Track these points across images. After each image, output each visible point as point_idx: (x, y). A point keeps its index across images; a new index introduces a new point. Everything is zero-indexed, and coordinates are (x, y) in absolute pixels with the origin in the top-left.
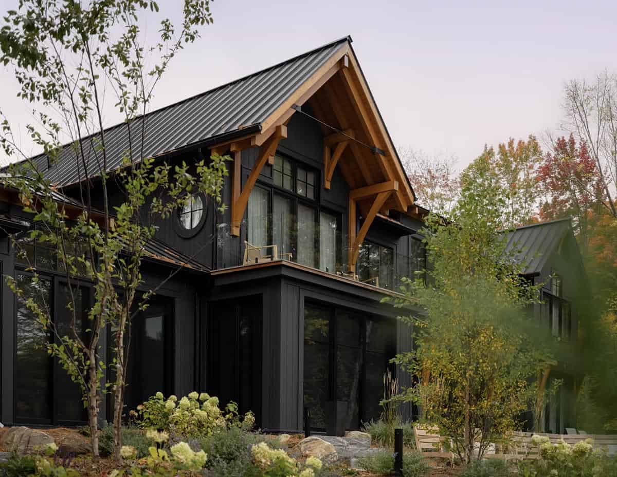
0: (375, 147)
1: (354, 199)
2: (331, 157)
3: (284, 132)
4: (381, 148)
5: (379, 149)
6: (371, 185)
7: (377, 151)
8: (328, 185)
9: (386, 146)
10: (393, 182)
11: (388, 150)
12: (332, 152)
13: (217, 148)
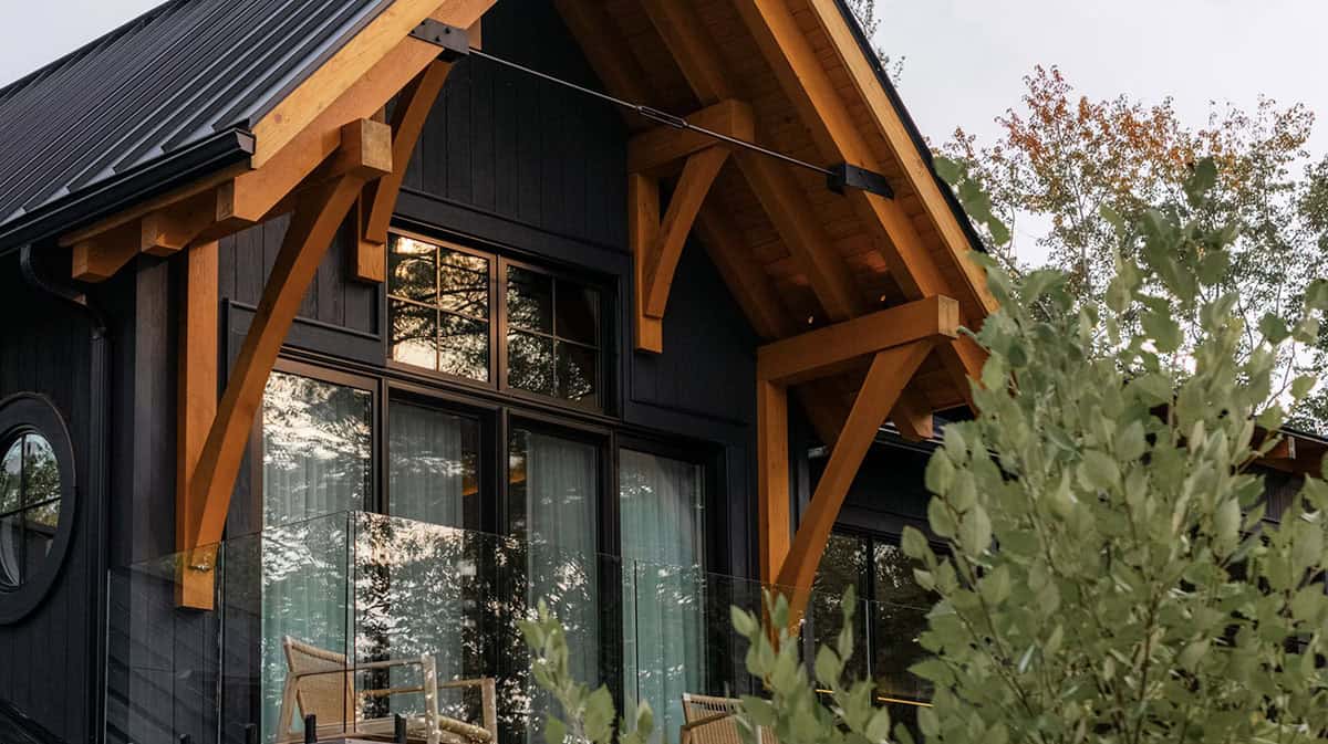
0: (841, 166)
1: (775, 384)
2: (662, 216)
3: (377, 152)
4: (870, 167)
5: (860, 172)
6: (844, 319)
7: (851, 179)
8: (650, 336)
9: (890, 156)
10: (934, 301)
11: (902, 173)
12: (665, 195)
13: (168, 211)
